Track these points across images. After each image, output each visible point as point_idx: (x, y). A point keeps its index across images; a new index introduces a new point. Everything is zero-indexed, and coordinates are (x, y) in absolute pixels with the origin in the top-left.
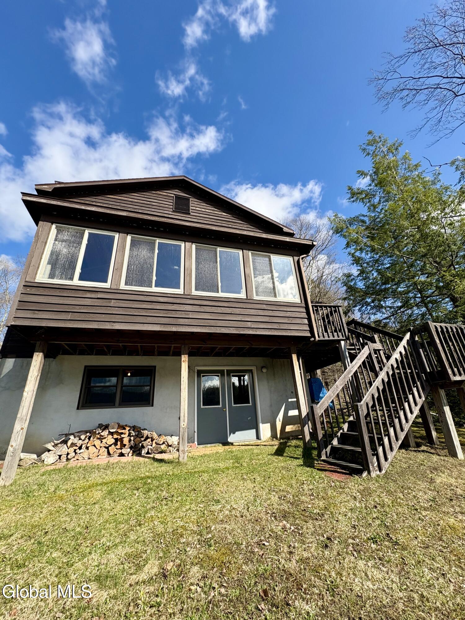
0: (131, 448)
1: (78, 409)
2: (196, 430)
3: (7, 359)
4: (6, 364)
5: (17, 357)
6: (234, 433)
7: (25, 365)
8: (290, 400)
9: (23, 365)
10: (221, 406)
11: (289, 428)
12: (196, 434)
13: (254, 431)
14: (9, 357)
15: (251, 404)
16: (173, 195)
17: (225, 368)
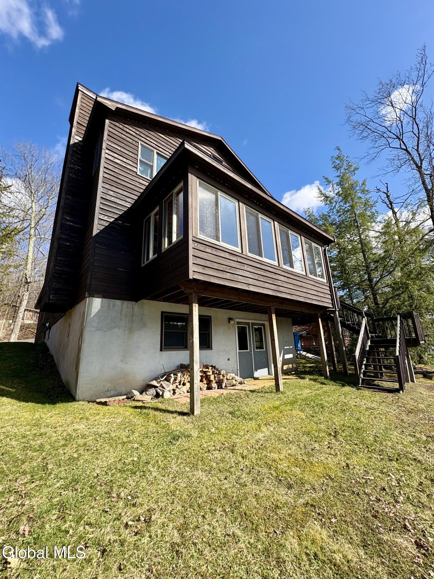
0: (216, 383)
1: (161, 350)
2: (238, 369)
3: (94, 298)
4: (94, 303)
5: (103, 297)
6: (257, 371)
7: (111, 306)
8: (285, 348)
9: (109, 307)
10: (249, 351)
11: (285, 367)
12: (239, 371)
13: (267, 369)
14: (96, 296)
15: (265, 350)
16: (210, 154)
17: (251, 321)
